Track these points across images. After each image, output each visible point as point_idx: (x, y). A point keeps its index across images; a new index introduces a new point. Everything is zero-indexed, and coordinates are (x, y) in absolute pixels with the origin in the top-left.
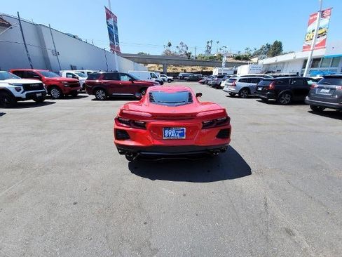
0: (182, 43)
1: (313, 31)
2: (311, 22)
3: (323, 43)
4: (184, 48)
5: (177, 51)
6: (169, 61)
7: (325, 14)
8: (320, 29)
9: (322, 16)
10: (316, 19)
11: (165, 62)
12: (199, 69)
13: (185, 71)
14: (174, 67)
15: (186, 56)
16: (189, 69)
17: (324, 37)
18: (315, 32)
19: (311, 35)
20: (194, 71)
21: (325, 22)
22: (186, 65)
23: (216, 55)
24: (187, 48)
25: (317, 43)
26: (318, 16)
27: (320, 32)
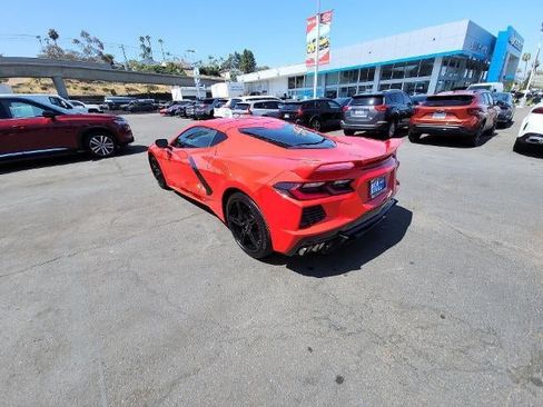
0: (84, 34)
1: (314, 41)
2: (310, 28)
3: (326, 57)
4: (95, 46)
5: (79, 50)
6: (67, 72)
7: (325, 18)
8: (321, 38)
9: (321, 21)
10: (315, 25)
11: (58, 74)
12: (141, 89)
13: (113, 93)
14: (84, 85)
15: (103, 62)
16: (121, 89)
17: (327, 50)
18: (316, 43)
19: (312, 46)
20: (133, 93)
21: (325, 29)
22: (110, 82)
23: (164, 65)
24: (101, 46)
25: (320, 57)
26: (317, 21)
27: (322, 43)
